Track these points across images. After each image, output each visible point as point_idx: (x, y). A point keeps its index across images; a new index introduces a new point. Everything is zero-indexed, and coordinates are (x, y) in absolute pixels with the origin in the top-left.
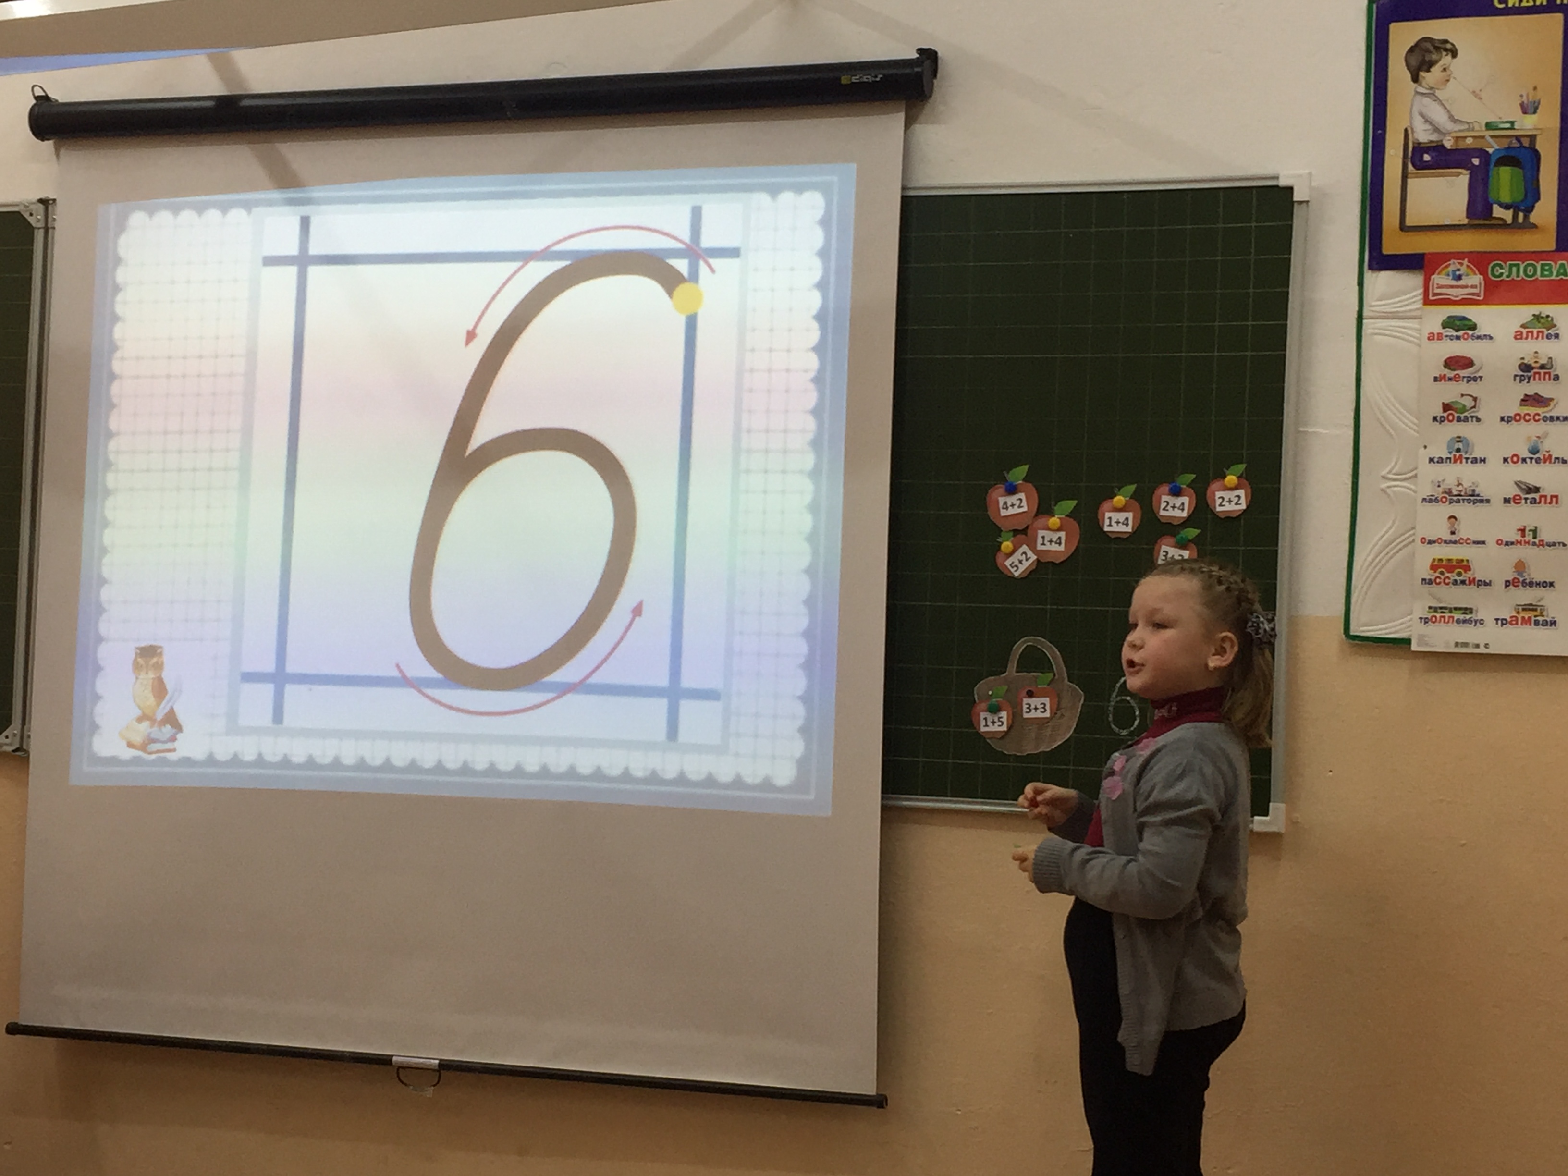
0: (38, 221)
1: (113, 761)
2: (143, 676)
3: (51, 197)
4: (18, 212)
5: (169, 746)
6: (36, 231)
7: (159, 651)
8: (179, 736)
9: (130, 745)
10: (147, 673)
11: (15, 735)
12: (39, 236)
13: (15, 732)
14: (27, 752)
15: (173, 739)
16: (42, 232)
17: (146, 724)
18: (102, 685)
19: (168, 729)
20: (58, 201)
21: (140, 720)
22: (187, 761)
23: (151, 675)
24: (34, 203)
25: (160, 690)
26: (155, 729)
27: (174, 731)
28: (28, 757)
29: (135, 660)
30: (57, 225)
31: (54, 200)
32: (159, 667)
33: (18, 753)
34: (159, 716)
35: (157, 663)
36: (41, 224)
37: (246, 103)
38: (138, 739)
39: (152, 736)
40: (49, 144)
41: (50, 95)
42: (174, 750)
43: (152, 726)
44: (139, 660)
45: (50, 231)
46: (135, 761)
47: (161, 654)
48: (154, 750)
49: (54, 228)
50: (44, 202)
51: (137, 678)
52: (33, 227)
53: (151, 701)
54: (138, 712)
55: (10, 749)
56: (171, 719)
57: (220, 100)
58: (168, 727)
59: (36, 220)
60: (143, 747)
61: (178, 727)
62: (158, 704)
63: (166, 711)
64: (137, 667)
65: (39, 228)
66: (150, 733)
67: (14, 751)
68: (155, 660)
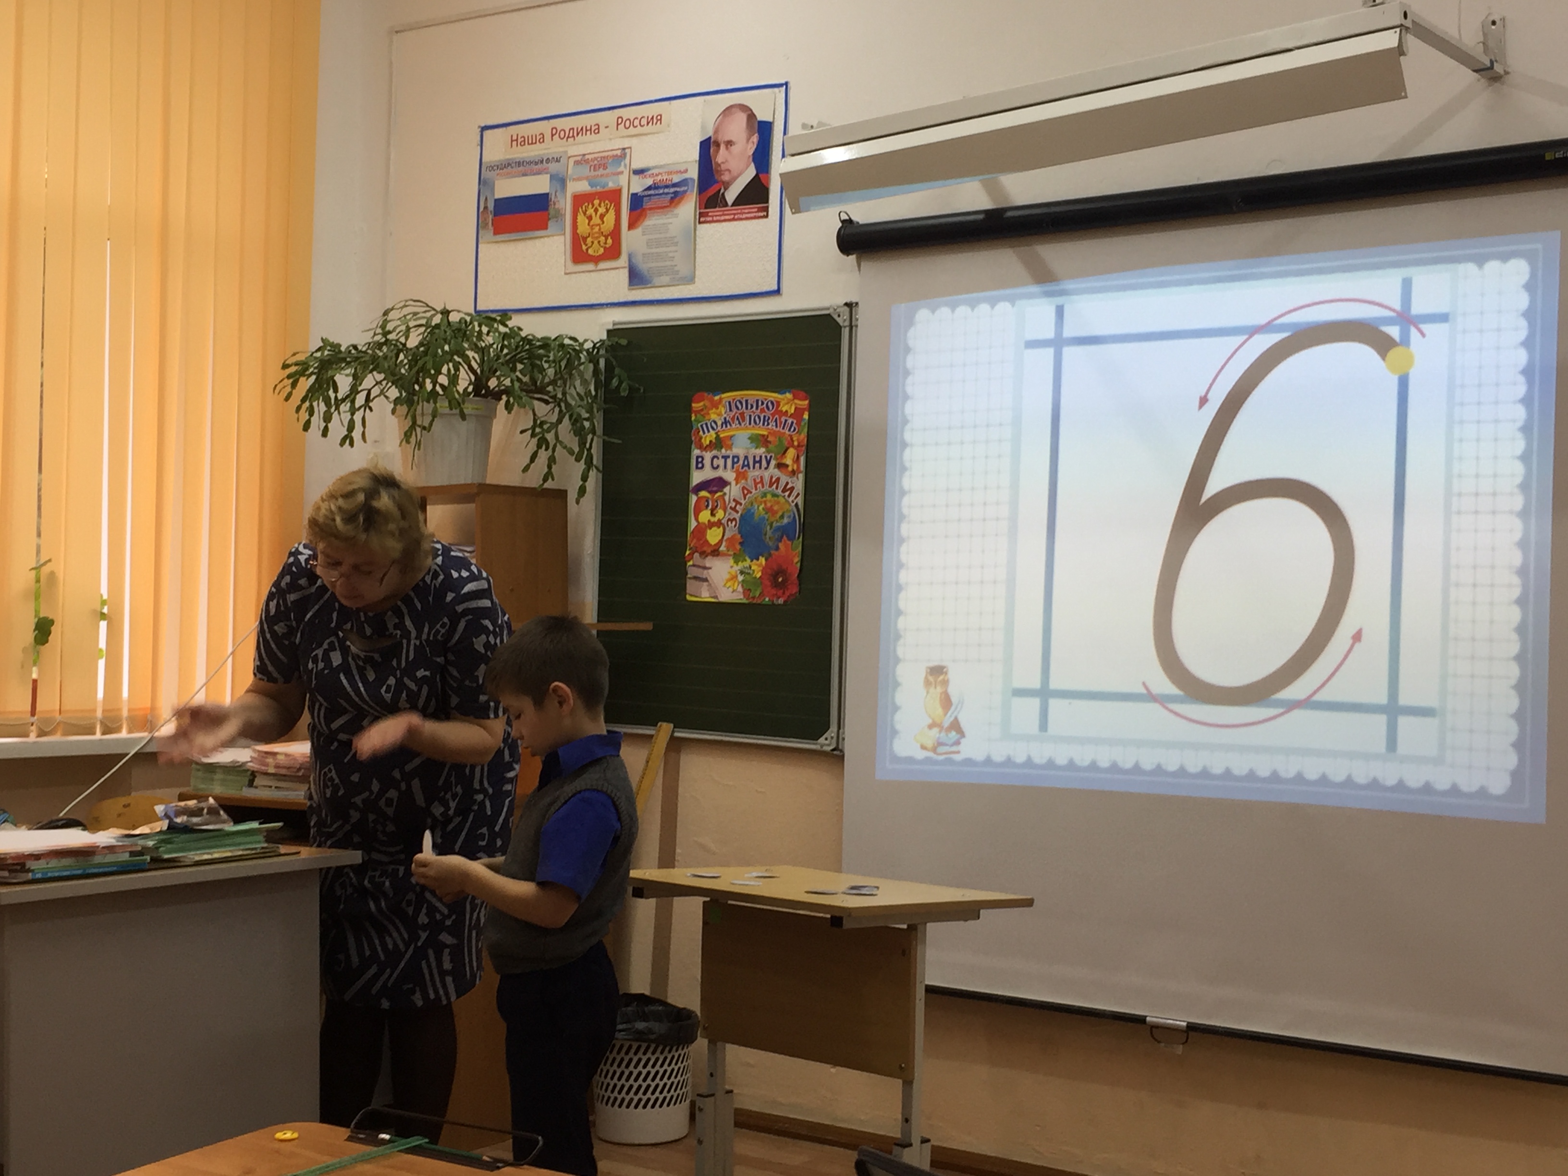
0: (845, 320)
1: (910, 760)
2: (932, 690)
3: (854, 301)
4: (829, 315)
5: (954, 749)
6: (843, 329)
7: (945, 670)
8: (963, 741)
9: (923, 747)
10: (935, 687)
11: (832, 738)
12: (845, 332)
13: (833, 735)
14: (842, 751)
15: (957, 743)
16: (847, 329)
17: (935, 730)
18: (900, 697)
19: (953, 734)
20: (860, 304)
21: (931, 727)
22: (969, 762)
23: (939, 690)
24: (841, 307)
25: (946, 702)
26: (943, 734)
27: (959, 736)
28: (843, 756)
29: (926, 678)
30: (859, 323)
31: (857, 304)
32: (946, 683)
33: (835, 752)
34: (946, 724)
35: (944, 680)
36: (847, 323)
37: (1010, 214)
38: (929, 744)
39: (941, 741)
40: (853, 258)
41: (853, 218)
42: (958, 752)
43: (940, 732)
44: (931, 679)
45: (854, 328)
46: (927, 760)
47: (946, 673)
48: (944, 751)
49: (857, 326)
50: (849, 305)
51: (928, 692)
52: (841, 327)
53: (940, 711)
54: (930, 721)
55: (829, 748)
56: (956, 726)
57: (986, 212)
58: (954, 733)
59: (843, 320)
60: (934, 750)
61: (961, 733)
62: (946, 714)
63: (952, 719)
64: (927, 683)
65: (845, 327)
66: (939, 738)
67: (833, 750)
68: (941, 678)
